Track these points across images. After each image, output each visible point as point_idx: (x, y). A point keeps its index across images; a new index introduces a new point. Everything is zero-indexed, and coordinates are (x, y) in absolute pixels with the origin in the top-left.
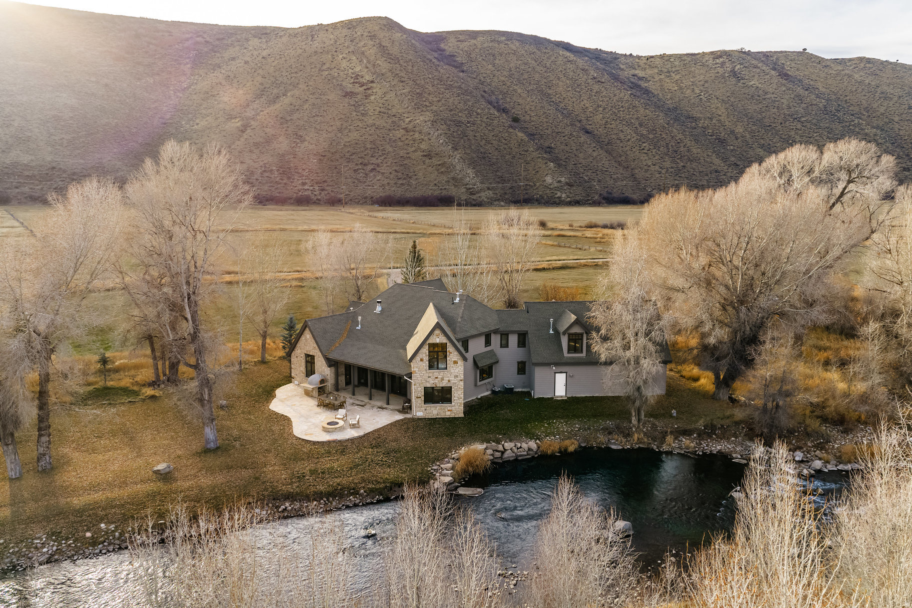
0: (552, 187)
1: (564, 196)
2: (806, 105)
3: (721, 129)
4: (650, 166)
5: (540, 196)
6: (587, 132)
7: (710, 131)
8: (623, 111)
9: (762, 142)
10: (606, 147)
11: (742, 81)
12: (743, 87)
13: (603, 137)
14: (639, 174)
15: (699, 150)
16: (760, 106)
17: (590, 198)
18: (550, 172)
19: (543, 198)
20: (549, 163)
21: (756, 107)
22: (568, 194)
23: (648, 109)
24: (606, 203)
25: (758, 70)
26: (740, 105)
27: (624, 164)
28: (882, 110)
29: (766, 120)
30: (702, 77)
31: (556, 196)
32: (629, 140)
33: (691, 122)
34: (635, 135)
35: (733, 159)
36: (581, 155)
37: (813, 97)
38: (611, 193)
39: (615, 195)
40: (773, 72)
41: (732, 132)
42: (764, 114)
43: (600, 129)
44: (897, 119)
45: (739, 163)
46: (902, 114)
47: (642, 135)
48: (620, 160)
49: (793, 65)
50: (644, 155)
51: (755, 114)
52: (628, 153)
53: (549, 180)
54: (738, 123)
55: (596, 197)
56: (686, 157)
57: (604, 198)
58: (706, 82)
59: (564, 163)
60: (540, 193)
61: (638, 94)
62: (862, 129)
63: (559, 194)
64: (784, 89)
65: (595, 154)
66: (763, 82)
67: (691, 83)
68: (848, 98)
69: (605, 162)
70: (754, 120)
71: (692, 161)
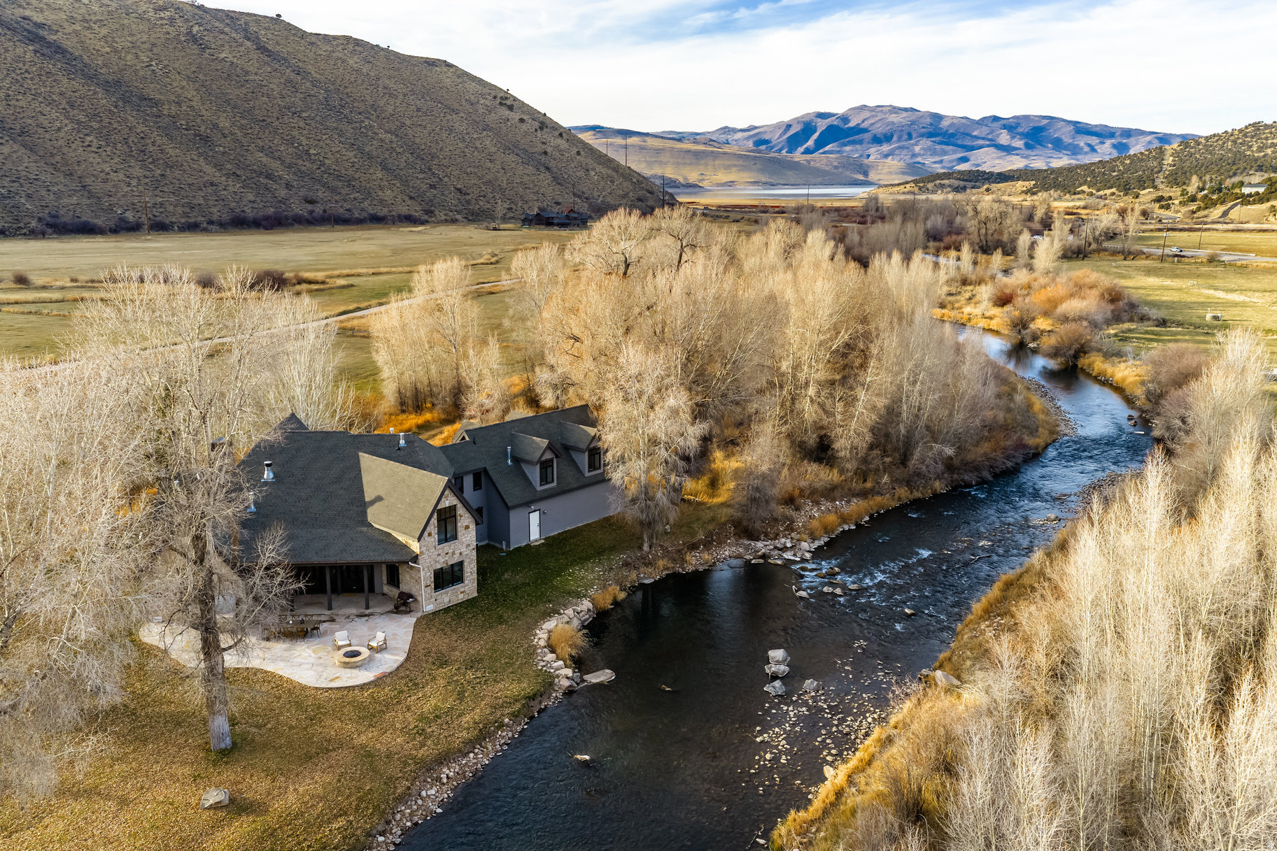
2: (302, 96)
3: (199, 120)
4: (108, 174)
7: (183, 122)
8: (31, 79)
9: (260, 143)
10: (20, 138)
11: (208, 51)
12: (213, 61)
14: (97, 187)
15: (177, 151)
17: (22, 225)
23: (73, 79)
24: (54, 232)
25: (227, 37)
27: (63, 169)
28: (390, 109)
29: (257, 112)
30: (144, 37)
32: (59, 129)
33: (151, 107)
34: (67, 122)
35: (229, 166)
37: (308, 84)
38: (56, 217)
39: (65, 220)
40: (248, 44)
41: (216, 126)
42: (251, 103)
44: (408, 122)
45: (238, 173)
46: (412, 117)
47: (79, 123)
48: (53, 162)
49: (270, 36)
50: (93, 155)
51: (239, 103)
52: (65, 150)
54: (220, 114)
55: (34, 224)
56: (161, 162)
57: (49, 225)
58: (154, 45)
62: (375, 133)
64: (269, 69)
66: (238, 55)
67: (129, 45)
68: (348, 90)
69: (28, 164)
70: (241, 111)
71: (172, 167)
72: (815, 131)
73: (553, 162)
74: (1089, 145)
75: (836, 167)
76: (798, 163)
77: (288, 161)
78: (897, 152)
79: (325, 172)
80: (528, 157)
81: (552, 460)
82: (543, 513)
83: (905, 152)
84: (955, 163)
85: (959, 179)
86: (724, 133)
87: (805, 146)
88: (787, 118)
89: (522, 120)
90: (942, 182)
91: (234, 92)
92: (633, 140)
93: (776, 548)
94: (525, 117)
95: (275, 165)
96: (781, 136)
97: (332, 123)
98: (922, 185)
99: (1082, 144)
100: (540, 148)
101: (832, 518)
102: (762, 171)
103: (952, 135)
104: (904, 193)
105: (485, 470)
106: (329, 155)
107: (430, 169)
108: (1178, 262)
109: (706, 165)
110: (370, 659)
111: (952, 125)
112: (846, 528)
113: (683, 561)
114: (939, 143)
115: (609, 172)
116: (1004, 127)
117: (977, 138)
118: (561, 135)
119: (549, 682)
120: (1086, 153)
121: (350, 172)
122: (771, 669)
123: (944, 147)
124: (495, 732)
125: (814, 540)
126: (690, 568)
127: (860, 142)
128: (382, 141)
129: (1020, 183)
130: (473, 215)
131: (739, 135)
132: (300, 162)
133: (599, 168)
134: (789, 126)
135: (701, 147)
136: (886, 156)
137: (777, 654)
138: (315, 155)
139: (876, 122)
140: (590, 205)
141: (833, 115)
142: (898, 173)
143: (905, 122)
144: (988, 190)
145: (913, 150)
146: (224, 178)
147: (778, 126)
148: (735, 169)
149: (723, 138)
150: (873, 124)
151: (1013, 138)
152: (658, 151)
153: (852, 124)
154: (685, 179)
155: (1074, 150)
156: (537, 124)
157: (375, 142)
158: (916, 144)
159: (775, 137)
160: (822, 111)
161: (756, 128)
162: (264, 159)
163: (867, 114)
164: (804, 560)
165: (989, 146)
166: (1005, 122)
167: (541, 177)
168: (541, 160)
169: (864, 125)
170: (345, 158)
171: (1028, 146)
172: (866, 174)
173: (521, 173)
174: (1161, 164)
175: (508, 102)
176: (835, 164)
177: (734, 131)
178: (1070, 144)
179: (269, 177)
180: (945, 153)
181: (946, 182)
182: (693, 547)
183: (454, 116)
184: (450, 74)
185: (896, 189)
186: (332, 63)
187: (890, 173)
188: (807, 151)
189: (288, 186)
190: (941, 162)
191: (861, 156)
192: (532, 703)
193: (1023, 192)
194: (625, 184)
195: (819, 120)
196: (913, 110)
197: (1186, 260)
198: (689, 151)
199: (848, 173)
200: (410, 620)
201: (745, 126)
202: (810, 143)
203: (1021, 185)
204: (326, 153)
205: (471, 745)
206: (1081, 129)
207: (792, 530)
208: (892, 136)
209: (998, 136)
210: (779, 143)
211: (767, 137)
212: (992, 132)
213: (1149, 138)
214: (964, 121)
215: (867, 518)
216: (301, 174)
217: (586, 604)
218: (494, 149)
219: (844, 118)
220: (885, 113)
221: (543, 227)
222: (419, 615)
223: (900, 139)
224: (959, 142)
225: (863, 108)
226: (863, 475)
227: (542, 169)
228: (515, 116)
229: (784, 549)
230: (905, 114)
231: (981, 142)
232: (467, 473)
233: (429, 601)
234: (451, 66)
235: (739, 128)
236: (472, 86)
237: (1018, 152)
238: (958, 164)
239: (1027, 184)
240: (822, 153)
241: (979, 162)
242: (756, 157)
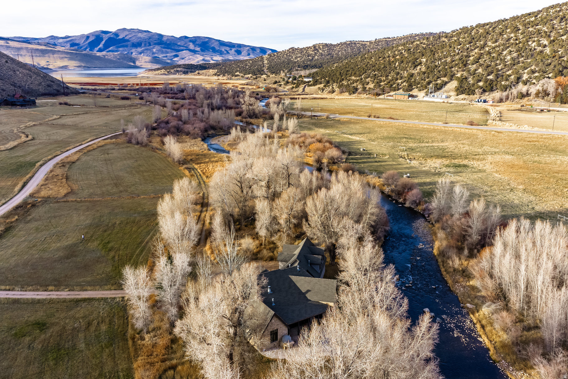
72: (103, 40)
74: (226, 50)
75: (119, 59)
76: (99, 56)
78: (145, 51)
83: (149, 51)
84: (172, 57)
85: (184, 68)
86: (52, 39)
87: (99, 47)
90: (177, 69)
96: (84, 42)
98: (168, 70)
99: (223, 50)
103: (169, 44)
109: (49, 57)
111: (168, 39)
114: (164, 48)
116: (191, 41)
117: (180, 46)
120: (226, 54)
123: (166, 50)
127: (127, 46)
129: (211, 70)
131: (61, 40)
134: (88, 37)
135: (43, 47)
136: (140, 53)
141: (110, 32)
142: (149, 62)
143: (146, 37)
144: (198, 73)
145: (153, 51)
147: (82, 36)
148: (66, 59)
149: (52, 41)
150: (131, 38)
151: (195, 46)
152: (18, 49)
153: (120, 37)
155: (221, 53)
158: (153, 48)
159: (82, 42)
160: (104, 30)
161: (70, 37)
163: (127, 33)
165: (186, 50)
166: (190, 39)
169: (127, 38)
171: (202, 50)
172: (134, 62)
176: (118, 57)
177: (58, 38)
178: (218, 50)
180: (167, 53)
181: (179, 69)
187: (146, 62)
188: (100, 50)
190: (166, 56)
191: (128, 53)
193: (213, 74)
195: (103, 35)
196: (148, 31)
198: (36, 49)
199: (125, 62)
201: (63, 36)
202: (101, 46)
206: (222, 43)
208: (141, 44)
209: (189, 45)
210: (84, 45)
211: (77, 42)
212: (186, 43)
213: (248, 48)
214: (173, 38)
219: (116, 34)
220: (136, 33)
224: (173, 47)
225: (124, 29)
230: (145, 34)
231: (182, 48)
235: (60, 36)
237: (198, 53)
238: (174, 58)
239: (214, 70)
240: (108, 52)
241: (183, 57)
242: (76, 53)
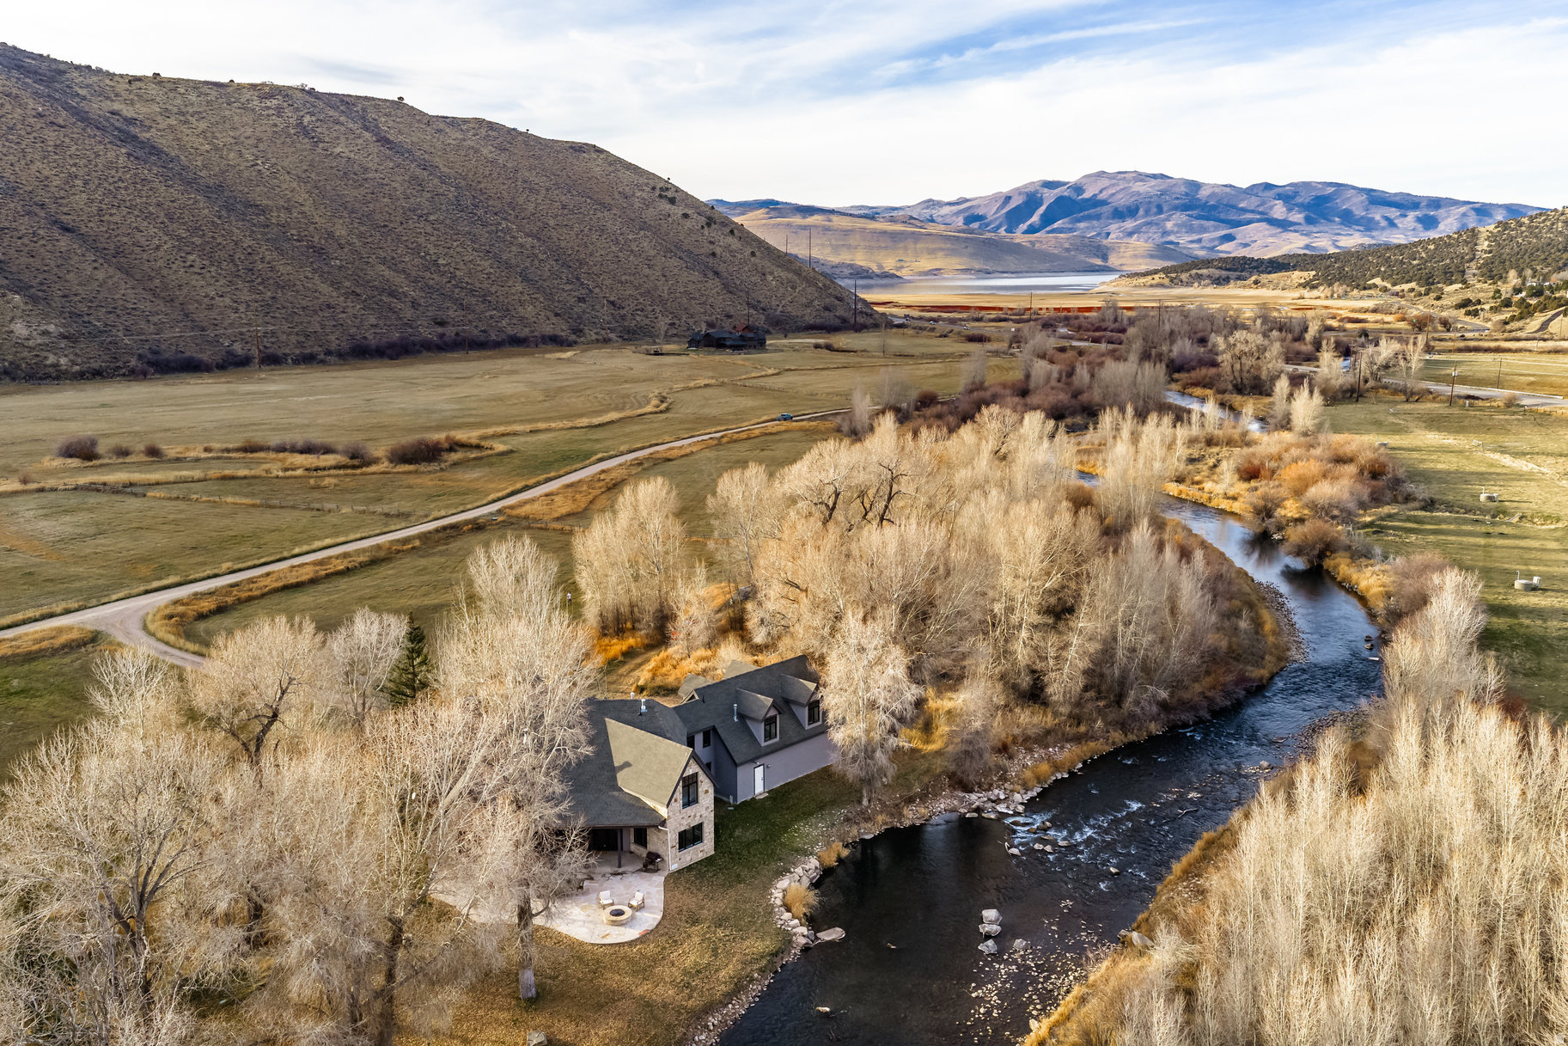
0: (31, 343)
1: (63, 361)
2: (429, 195)
3: (311, 229)
4: (213, 298)
5: (11, 363)
6: (67, 230)
7: (294, 232)
8: (126, 189)
9: (383, 254)
10: (114, 260)
11: (321, 145)
12: (327, 156)
13: (103, 240)
15: (289, 268)
16: (362, 191)
17: (120, 364)
18: (18, 313)
19: (18, 367)
20: (10, 296)
21: (355, 192)
22: (71, 357)
24: (158, 372)
25: (342, 128)
26: (328, 187)
27: (162, 294)
28: (531, 207)
29: (377, 216)
30: (249, 131)
31: (48, 362)
32: (158, 248)
33: (257, 215)
34: (166, 238)
35: (347, 284)
36: (70, 277)
38: (156, 353)
39: (167, 355)
40: (366, 134)
41: (331, 235)
42: (371, 205)
43: (91, 224)
44: (552, 222)
45: (358, 291)
46: (557, 216)
47: (179, 239)
48: (152, 286)
49: (391, 123)
50: (196, 277)
51: (357, 205)
52: (165, 272)
53: (20, 329)
54: (336, 220)
55: (134, 362)
56: (271, 281)
57: (150, 363)
58: (259, 140)
59: (40, 294)
60: (10, 357)
61: (139, 153)
62: (514, 237)
63: (51, 359)
64: (391, 164)
65: (100, 275)
66: (355, 149)
67: (232, 141)
68: (482, 186)
69: (125, 291)
70: (359, 215)
71: (283, 287)
72: (1041, 205)
73: (722, 265)
74: (1387, 219)
75: (1067, 250)
76: (1019, 245)
77: (414, 274)
78: (1144, 229)
79: (456, 286)
80: (693, 260)
81: (775, 717)
82: (766, 768)
83: (1154, 229)
84: (1216, 243)
85: (1221, 268)
86: (927, 208)
87: (1027, 224)
88: (1005, 188)
89: (686, 216)
90: (1200, 272)
91: (351, 193)
92: (816, 219)
93: (989, 799)
94: (690, 212)
95: (399, 279)
96: (997, 211)
97: (464, 227)
98: (1173, 275)
99: (1378, 217)
100: (707, 248)
101: (1045, 767)
102: (973, 255)
103: (1214, 207)
104: (1152, 286)
105: (714, 729)
106: (461, 266)
107: (578, 279)
108: (1471, 405)
109: (906, 249)
110: (633, 918)
111: (1213, 195)
112: (1059, 776)
113: (901, 815)
114: (1197, 218)
115: (790, 275)
116: (1279, 197)
117: (1244, 210)
118: (732, 232)
119: (787, 939)
120: (1383, 229)
121: (485, 285)
122: (985, 928)
123: (1202, 222)
124: (748, 986)
125: (1027, 790)
126: (907, 823)
127: (1098, 217)
128: (522, 246)
129: (1297, 273)
130: (629, 332)
131: (946, 210)
132: (428, 275)
133: (778, 272)
134: (1008, 198)
135: (899, 227)
136: (1130, 234)
137: (990, 914)
138: (445, 265)
139: (1118, 192)
140: (768, 317)
141: (1064, 184)
142: (1143, 257)
143: (1153, 192)
144: (1256, 282)
145: (1164, 226)
146: (342, 299)
147: (995, 197)
148: (940, 254)
149: (927, 213)
150: (1113, 194)
151: (1290, 210)
152: (847, 233)
153: (1086, 195)
154: (880, 267)
155: (1368, 226)
156: (703, 220)
157: (514, 248)
158: (1168, 219)
159: (991, 212)
160: (1050, 179)
161: (967, 200)
162: (387, 273)
163: (1105, 182)
164: (1017, 814)
165: (1259, 221)
166: (1280, 190)
167: (709, 285)
168: (708, 265)
169: (1102, 196)
170: (479, 268)
171: (1309, 221)
172: (1105, 257)
173: (686, 280)
174: (1473, 250)
175: (669, 194)
176: (1067, 245)
177: (940, 204)
178: (1362, 218)
179: (392, 294)
180: (1204, 230)
181: (1204, 271)
182: (910, 800)
183: (606, 213)
184: (600, 162)
185: (1142, 280)
186: (463, 153)
187: (1135, 256)
188: (1032, 230)
189: (415, 304)
191: (1099, 234)
192: (775, 959)
193: (1300, 285)
194: (809, 290)
195: (1046, 190)
196: (1163, 176)
197: (1480, 403)
198: (884, 233)
199: (1082, 257)
200: (658, 879)
201: (953, 198)
202: (1035, 219)
203: (1297, 276)
204: (457, 263)
205: (729, 996)
206: (1376, 198)
207: (1006, 780)
208: (1137, 209)
209: (1271, 208)
210: (996, 220)
211: (981, 212)
212: (1263, 203)
213: (1463, 209)
214: (1228, 190)
215: (1080, 765)
216: (429, 289)
217: (813, 863)
218: (653, 253)
219: (1078, 188)
220: (1128, 182)
221: (713, 349)
222: (666, 873)
223: (1147, 213)
224: (1222, 216)
225: (1101, 174)
226: (1077, 719)
227: (711, 275)
228: (678, 211)
229: (998, 801)
230: (1153, 182)
231: (1249, 216)
232: (698, 732)
233: (675, 860)
234: (600, 151)
235: (946, 200)
236: (626, 176)
237: (1296, 228)
238: (1222, 244)
239: (1305, 274)
240: (1049, 232)
241: (1248, 240)
242: (967, 238)
